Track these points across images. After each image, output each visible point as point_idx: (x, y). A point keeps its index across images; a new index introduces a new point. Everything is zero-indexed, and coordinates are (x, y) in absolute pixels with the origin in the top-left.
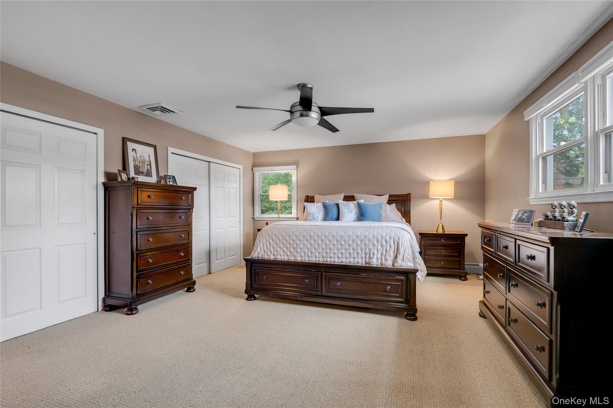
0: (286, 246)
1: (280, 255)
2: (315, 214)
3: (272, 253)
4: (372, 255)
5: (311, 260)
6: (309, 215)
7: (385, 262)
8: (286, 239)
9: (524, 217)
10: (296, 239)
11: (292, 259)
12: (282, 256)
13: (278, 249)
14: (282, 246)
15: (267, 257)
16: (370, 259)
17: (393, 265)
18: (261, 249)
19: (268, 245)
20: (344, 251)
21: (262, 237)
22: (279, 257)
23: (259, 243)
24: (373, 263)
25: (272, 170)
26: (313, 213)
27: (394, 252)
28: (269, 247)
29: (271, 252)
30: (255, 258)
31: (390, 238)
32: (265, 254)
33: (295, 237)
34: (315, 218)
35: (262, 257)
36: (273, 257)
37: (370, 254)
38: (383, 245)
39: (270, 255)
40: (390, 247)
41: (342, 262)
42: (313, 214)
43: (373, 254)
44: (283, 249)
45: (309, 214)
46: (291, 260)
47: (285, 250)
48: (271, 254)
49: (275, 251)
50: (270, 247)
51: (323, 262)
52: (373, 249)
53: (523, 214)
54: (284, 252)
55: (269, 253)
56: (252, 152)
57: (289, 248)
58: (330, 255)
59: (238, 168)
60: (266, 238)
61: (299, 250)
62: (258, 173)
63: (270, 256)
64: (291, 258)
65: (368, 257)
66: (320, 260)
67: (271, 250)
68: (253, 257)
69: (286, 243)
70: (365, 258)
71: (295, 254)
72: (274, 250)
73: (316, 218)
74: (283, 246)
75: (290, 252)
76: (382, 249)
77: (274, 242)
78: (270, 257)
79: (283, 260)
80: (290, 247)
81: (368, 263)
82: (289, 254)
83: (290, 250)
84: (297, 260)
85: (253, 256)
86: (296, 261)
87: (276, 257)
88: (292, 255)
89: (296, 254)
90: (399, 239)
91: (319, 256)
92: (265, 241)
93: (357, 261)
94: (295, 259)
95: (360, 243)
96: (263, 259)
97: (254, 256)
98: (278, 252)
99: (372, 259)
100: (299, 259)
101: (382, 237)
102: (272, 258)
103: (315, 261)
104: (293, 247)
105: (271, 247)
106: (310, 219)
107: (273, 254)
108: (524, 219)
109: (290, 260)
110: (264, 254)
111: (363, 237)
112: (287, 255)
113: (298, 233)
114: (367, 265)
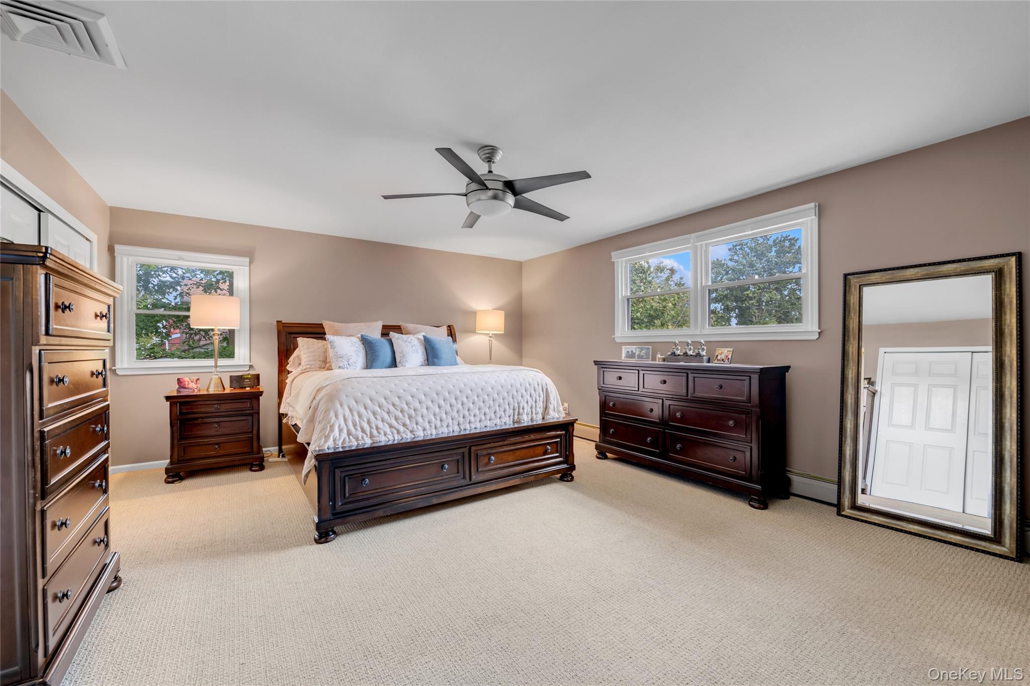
0: (395, 416)
1: (385, 434)
2: (352, 356)
3: (367, 434)
4: (521, 410)
5: (441, 432)
6: (340, 359)
7: (536, 417)
8: (395, 403)
9: (642, 354)
10: (413, 400)
11: (408, 437)
12: (390, 435)
13: (380, 424)
14: (386, 416)
15: (356, 444)
16: (519, 416)
17: (543, 418)
18: (341, 431)
19: (357, 418)
20: (487, 410)
21: (341, 405)
22: (384, 437)
23: (334, 417)
24: (524, 420)
25: (180, 259)
26: (347, 354)
27: (543, 402)
28: (359, 422)
29: (363, 431)
30: (327, 451)
31: (538, 385)
32: (351, 437)
33: (410, 398)
34: (352, 363)
35: (345, 445)
36: (370, 440)
37: (519, 409)
38: (532, 395)
39: (362, 437)
40: (539, 396)
41: (485, 427)
42: (347, 356)
43: (523, 409)
44: (389, 421)
45: (340, 357)
46: (407, 439)
47: (394, 423)
48: (365, 436)
49: (374, 427)
50: (362, 421)
51: (460, 431)
52: (522, 401)
53: (641, 351)
54: (391, 426)
55: (360, 434)
56: (109, 205)
57: (401, 419)
58: (470, 420)
59: (87, 239)
60: (351, 406)
61: (420, 419)
62: (128, 258)
63: (363, 440)
64: (407, 435)
65: (516, 413)
66: (455, 430)
67: (365, 427)
68: (324, 450)
69: (395, 410)
70: (514, 415)
71: (413, 428)
72: (371, 427)
73: (354, 364)
74: (389, 416)
75: (404, 425)
76: (531, 400)
77: (369, 412)
78: (363, 442)
79: (390, 443)
80: (404, 416)
81: (519, 422)
82: (402, 429)
83: (403, 421)
84: (418, 437)
85: (321, 448)
86: (416, 439)
87: (377, 439)
88: (408, 429)
89: (415, 426)
90: (546, 385)
91: (452, 423)
92: (347, 412)
93: (505, 421)
94: (413, 436)
95: (507, 396)
96: (347, 449)
97: (326, 448)
98: (380, 429)
99: (522, 415)
100: (420, 435)
101: (530, 385)
102: (368, 442)
103: (448, 433)
104: (408, 415)
105: (364, 421)
106: (342, 365)
107: (369, 436)
108: (643, 356)
109: (404, 441)
110: (349, 438)
111: (510, 387)
112: (398, 432)
113: (415, 390)
114: (516, 426)
